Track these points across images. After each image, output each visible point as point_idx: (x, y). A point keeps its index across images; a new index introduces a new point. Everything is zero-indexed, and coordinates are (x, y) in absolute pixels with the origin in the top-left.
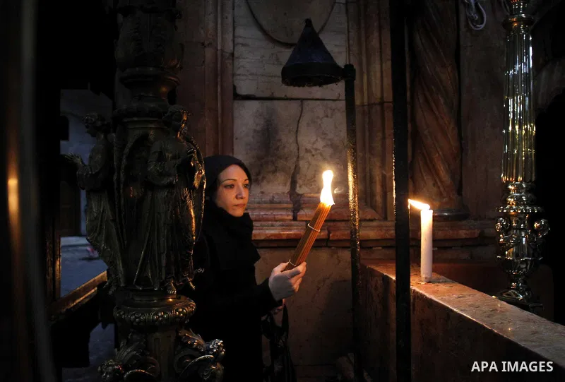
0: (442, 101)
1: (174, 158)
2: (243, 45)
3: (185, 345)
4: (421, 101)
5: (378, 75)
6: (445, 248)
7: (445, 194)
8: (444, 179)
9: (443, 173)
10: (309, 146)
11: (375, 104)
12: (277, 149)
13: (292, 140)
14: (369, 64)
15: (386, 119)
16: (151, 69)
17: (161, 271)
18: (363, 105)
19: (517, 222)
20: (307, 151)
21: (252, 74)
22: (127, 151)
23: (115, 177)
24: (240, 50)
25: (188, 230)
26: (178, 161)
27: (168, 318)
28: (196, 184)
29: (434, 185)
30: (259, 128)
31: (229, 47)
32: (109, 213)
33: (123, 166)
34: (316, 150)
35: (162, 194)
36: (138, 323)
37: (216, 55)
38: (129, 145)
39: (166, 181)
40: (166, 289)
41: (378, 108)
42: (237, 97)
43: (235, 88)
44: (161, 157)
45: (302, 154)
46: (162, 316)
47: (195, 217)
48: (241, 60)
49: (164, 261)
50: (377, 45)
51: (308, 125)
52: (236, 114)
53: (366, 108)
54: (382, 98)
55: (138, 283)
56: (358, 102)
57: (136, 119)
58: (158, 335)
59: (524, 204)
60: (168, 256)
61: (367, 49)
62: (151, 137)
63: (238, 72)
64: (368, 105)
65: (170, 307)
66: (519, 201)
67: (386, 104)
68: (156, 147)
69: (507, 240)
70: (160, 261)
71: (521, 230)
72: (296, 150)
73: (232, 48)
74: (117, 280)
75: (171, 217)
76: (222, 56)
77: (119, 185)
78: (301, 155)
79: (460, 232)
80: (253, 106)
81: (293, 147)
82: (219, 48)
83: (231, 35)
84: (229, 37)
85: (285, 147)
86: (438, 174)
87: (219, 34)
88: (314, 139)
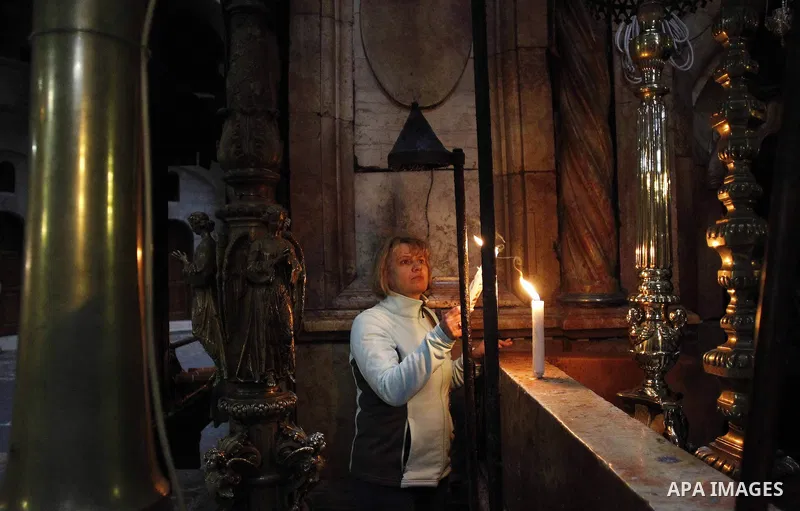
0: (591, 168)
1: (272, 256)
2: (365, 111)
3: (286, 437)
4: (568, 169)
5: (518, 140)
6: (599, 339)
7: (596, 277)
8: (594, 259)
9: (593, 252)
10: (441, 223)
11: (514, 174)
12: (404, 227)
13: (421, 216)
14: (507, 127)
15: (527, 191)
16: (252, 170)
17: (261, 364)
18: (502, 175)
19: (651, 312)
20: (439, 228)
21: (375, 143)
22: (228, 250)
23: (217, 276)
24: (361, 117)
25: (285, 325)
26: (275, 261)
27: (268, 410)
28: (293, 280)
29: (584, 266)
30: (383, 204)
31: (348, 115)
32: (213, 309)
33: (224, 265)
34: (448, 227)
35: (261, 292)
36: (240, 414)
37: (334, 126)
38: (231, 245)
39: (264, 279)
40: (266, 381)
41: (519, 178)
42: (359, 169)
43: (355, 158)
44: (260, 257)
45: (433, 231)
46: (262, 408)
47: (293, 313)
48: (362, 128)
49: (264, 355)
50: (517, 106)
51: (439, 198)
52: (358, 188)
53: (505, 178)
54: (522, 166)
55: (240, 375)
56: (495, 171)
57: (237, 219)
58: (259, 426)
59: (657, 293)
60: (268, 351)
61: (505, 110)
62: (252, 235)
63: (360, 141)
64: (508, 175)
65: (271, 399)
66: (653, 289)
67: (526, 175)
68: (255, 246)
69: (638, 332)
70: (260, 353)
71: (656, 321)
72: (425, 228)
73: (352, 115)
74: (221, 372)
75: (270, 314)
76: (340, 124)
77: (221, 283)
78: (431, 234)
79: (614, 320)
80: (377, 179)
81: (422, 224)
82: (337, 117)
83: (351, 100)
84: (349, 103)
85: (413, 224)
86: (588, 253)
87: (337, 101)
88: (445, 216)
